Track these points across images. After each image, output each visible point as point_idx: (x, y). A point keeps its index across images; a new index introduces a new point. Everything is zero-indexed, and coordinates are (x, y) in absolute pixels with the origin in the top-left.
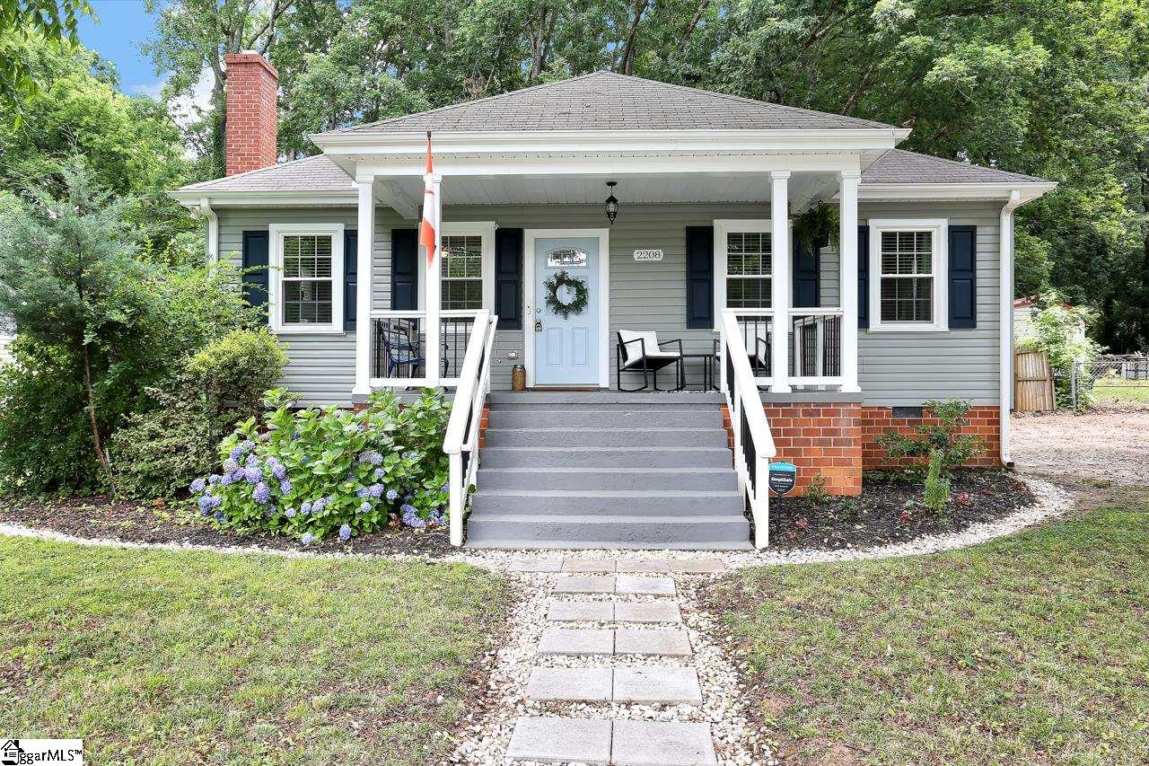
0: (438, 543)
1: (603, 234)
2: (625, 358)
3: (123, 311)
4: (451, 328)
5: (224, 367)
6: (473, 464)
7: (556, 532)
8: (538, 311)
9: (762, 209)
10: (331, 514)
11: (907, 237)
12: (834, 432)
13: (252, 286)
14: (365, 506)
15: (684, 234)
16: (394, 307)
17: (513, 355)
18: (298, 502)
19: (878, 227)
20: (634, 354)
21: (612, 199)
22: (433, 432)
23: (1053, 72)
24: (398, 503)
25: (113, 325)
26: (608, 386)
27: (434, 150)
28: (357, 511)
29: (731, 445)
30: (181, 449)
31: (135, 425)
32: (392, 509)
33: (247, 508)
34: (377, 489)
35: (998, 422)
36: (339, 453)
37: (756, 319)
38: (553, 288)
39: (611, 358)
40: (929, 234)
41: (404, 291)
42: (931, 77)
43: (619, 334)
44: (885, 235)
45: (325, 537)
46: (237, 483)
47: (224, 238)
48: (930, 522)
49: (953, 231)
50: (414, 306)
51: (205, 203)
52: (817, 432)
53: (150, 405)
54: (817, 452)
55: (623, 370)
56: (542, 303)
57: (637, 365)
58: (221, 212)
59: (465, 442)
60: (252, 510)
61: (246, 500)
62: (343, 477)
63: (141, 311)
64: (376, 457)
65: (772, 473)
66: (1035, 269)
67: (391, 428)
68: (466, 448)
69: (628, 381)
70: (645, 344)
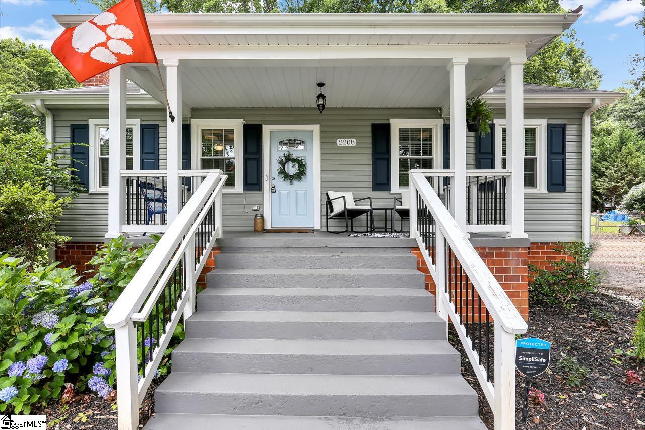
1: (316, 128)
2: (332, 210)
8: (272, 179)
15: (370, 129)
17: (256, 208)
20: (338, 207)
21: (321, 95)
26: (320, 229)
38: (283, 164)
39: (321, 210)
40: (534, 129)
43: (327, 194)
44: (504, 130)
47: (58, 129)
49: (550, 127)
51: (39, 104)
55: (330, 218)
56: (275, 173)
57: (341, 215)
58: (56, 112)
69: (334, 226)
70: (345, 201)
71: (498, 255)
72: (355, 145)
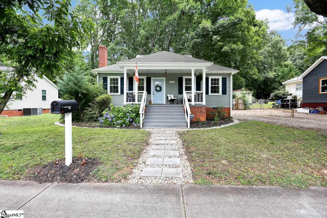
0: (139, 127)
1: (164, 78)
2: (168, 99)
3: (85, 91)
4: (139, 94)
5: (102, 100)
6: (144, 116)
7: (157, 126)
8: (153, 91)
9: (190, 74)
10: (122, 123)
11: (215, 79)
12: (202, 111)
13: (105, 86)
14: (127, 122)
15: (178, 79)
16: (129, 90)
17: (150, 99)
18: (116, 121)
19: (210, 78)
20: (169, 99)
21: (166, 73)
22: (137, 111)
23: (245, 49)
24: (132, 121)
25: (83, 93)
26: (165, 104)
27: (137, 65)
28: (126, 122)
29: (185, 113)
30: (95, 113)
31: (87, 110)
32: (131, 122)
33: (108, 122)
34: (129, 119)
35: (230, 110)
36: (123, 113)
37: (189, 93)
38: (156, 87)
39: (166, 99)
40: (219, 79)
41: (131, 87)
42: (223, 50)
43: (167, 95)
44: (211, 79)
45: (121, 126)
46: (106, 118)
47: (100, 78)
48: (215, 125)
49: (223, 78)
50: (132, 90)
51: (96, 72)
52: (199, 111)
53: (90, 106)
54: (199, 114)
55: (168, 101)
58: (99, 74)
59: (143, 112)
60: (109, 122)
61: (108, 121)
62: (123, 117)
63: (88, 91)
64: (129, 114)
65: (190, 117)
66: (242, 84)
67: (131, 110)
68: (143, 113)
69: (168, 103)
70: (171, 97)
71: (200, 108)
72: (174, 83)
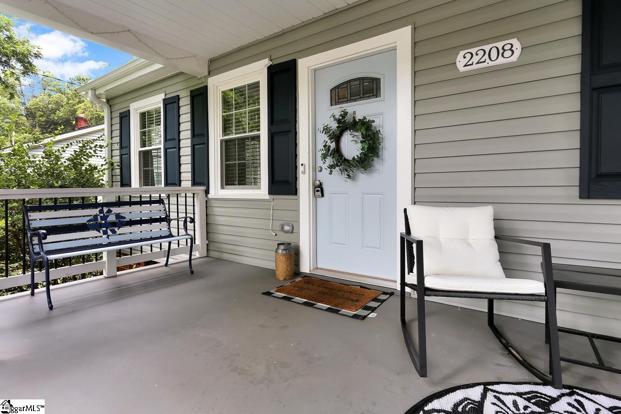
1: (402, 37)
17: (288, 227)
38: (335, 137)
72: (514, 58)
